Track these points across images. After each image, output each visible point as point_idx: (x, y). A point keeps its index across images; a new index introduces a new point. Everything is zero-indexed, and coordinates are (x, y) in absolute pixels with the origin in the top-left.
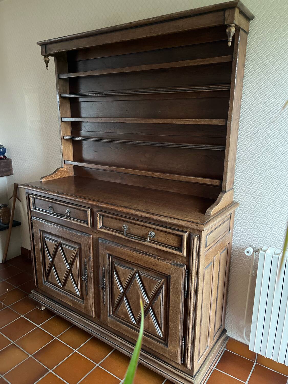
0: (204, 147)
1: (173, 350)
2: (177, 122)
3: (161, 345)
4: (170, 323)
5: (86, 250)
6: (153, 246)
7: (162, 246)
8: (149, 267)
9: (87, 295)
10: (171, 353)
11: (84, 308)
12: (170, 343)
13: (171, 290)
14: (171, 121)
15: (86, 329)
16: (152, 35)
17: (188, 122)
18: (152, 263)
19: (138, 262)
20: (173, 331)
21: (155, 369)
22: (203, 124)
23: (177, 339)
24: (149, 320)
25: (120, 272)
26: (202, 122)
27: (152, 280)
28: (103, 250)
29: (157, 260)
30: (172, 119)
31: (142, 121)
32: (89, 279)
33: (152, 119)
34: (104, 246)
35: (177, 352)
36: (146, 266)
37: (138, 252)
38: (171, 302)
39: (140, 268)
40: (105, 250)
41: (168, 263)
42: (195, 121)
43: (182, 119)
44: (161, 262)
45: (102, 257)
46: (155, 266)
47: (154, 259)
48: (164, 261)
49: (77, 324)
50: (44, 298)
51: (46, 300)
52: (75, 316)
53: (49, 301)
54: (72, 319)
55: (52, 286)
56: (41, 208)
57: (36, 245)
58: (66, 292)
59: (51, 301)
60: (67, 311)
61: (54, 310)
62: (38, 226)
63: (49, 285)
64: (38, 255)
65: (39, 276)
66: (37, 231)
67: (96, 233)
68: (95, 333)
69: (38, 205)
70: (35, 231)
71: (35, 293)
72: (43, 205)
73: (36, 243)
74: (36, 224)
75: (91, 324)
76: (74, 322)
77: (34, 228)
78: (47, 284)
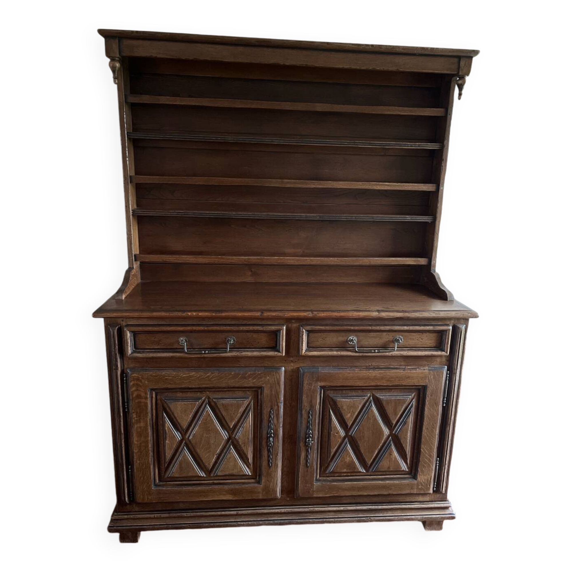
0: (408, 219)
1: (425, 480)
2: (370, 187)
3: (407, 481)
4: (422, 446)
5: (273, 393)
6: (404, 354)
7: (416, 350)
8: (395, 384)
9: (270, 467)
10: (422, 485)
11: (261, 491)
12: (420, 473)
13: (427, 403)
14: (361, 186)
15: (267, 522)
16: (358, 68)
17: (386, 187)
18: (399, 377)
19: (376, 382)
20: (426, 455)
21: (398, 518)
22: (407, 189)
23: (431, 463)
24: (391, 456)
25: (345, 407)
26: (406, 188)
27: (400, 400)
28: (310, 384)
29: (409, 371)
30: (363, 183)
31: (314, 185)
32: (277, 440)
33: (330, 182)
34: (315, 377)
35: (429, 479)
36: (390, 385)
37: (376, 368)
38: (425, 419)
39: (376, 391)
40: (315, 383)
41: (424, 370)
42: (396, 186)
43: (378, 183)
44: (415, 371)
45: (307, 397)
46: (404, 380)
47: (403, 372)
48: (418, 369)
49: (247, 523)
50: (153, 515)
51: (160, 516)
52: (240, 512)
53: (167, 515)
54: (233, 521)
55: (178, 485)
56: (156, 347)
57: (138, 421)
58: (215, 481)
59: (172, 514)
60: (219, 513)
61: (184, 525)
62: (146, 382)
63: (170, 485)
64: (143, 439)
65: (142, 478)
66: (143, 394)
67: (294, 361)
68: (287, 521)
69: (145, 344)
70: (137, 395)
71: (126, 516)
72: (160, 341)
73: (136, 417)
74: (141, 381)
75: (277, 511)
76: (239, 523)
77: (136, 390)
78: (163, 486)
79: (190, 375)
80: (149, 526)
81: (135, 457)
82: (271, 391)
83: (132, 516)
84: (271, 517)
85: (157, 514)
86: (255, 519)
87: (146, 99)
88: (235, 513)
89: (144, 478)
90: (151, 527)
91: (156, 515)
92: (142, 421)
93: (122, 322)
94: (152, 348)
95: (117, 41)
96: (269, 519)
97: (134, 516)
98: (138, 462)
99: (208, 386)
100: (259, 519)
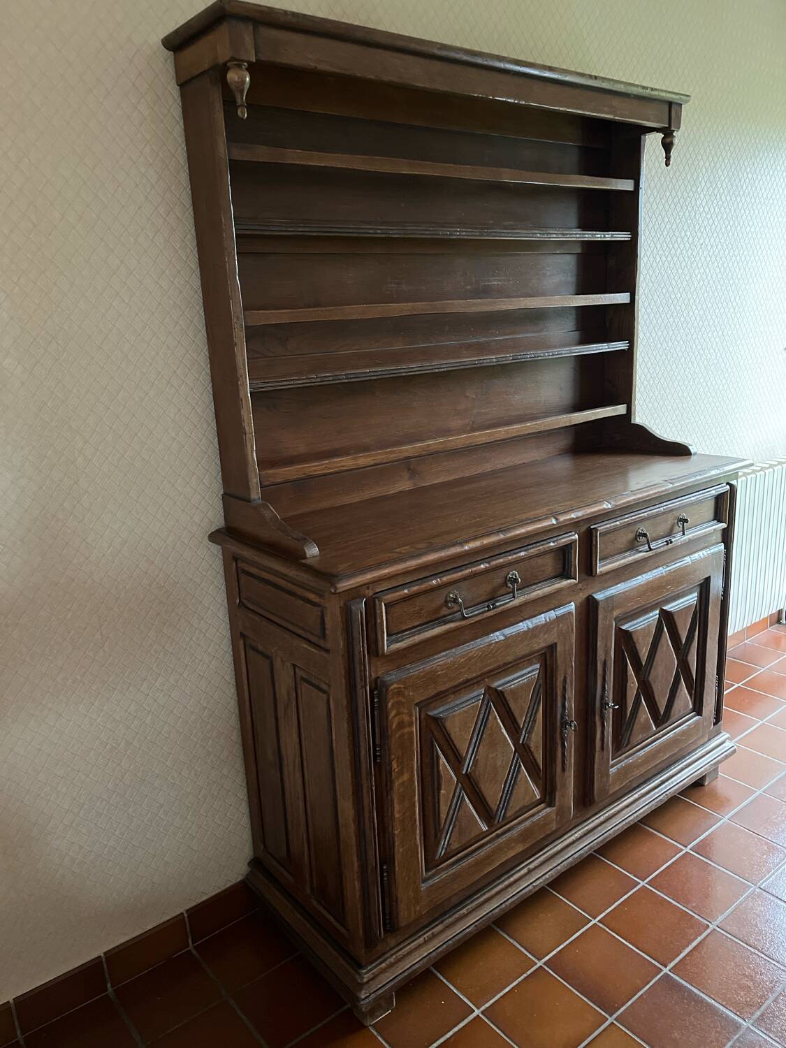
1: (708, 712)
3: (692, 722)
5: (567, 648)
6: (691, 538)
9: (565, 772)
10: (706, 721)
13: (711, 601)
25: (640, 639)
28: (605, 618)
34: (610, 605)
35: (712, 709)
39: (665, 603)
40: (611, 614)
45: (602, 638)
46: (692, 576)
49: (544, 878)
50: (422, 939)
51: (433, 933)
52: (531, 866)
53: (440, 927)
54: (526, 885)
55: (453, 864)
56: (416, 624)
57: (401, 773)
58: (499, 832)
59: (446, 922)
60: (506, 883)
61: (468, 930)
62: (411, 693)
63: (443, 870)
64: (407, 804)
65: (407, 878)
66: (406, 718)
67: (583, 588)
68: (587, 847)
69: (402, 623)
70: (399, 723)
71: (383, 965)
72: (422, 609)
73: (398, 766)
74: (403, 695)
75: (573, 838)
76: (534, 884)
77: (396, 716)
78: (434, 875)
79: (470, 655)
80: (421, 962)
81: (397, 844)
82: (565, 646)
83: (392, 960)
84: (566, 854)
85: (425, 933)
86: (551, 867)
87: (262, 154)
88: (525, 870)
89: (409, 878)
90: (425, 960)
91: (425, 936)
92: (405, 770)
93: (367, 591)
94: (411, 626)
95: (251, 28)
96: (566, 857)
97: (394, 957)
98: (401, 850)
99: (492, 667)
100: (555, 865)
